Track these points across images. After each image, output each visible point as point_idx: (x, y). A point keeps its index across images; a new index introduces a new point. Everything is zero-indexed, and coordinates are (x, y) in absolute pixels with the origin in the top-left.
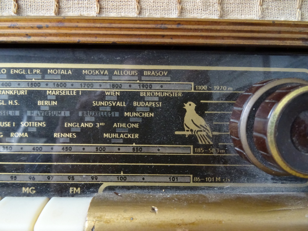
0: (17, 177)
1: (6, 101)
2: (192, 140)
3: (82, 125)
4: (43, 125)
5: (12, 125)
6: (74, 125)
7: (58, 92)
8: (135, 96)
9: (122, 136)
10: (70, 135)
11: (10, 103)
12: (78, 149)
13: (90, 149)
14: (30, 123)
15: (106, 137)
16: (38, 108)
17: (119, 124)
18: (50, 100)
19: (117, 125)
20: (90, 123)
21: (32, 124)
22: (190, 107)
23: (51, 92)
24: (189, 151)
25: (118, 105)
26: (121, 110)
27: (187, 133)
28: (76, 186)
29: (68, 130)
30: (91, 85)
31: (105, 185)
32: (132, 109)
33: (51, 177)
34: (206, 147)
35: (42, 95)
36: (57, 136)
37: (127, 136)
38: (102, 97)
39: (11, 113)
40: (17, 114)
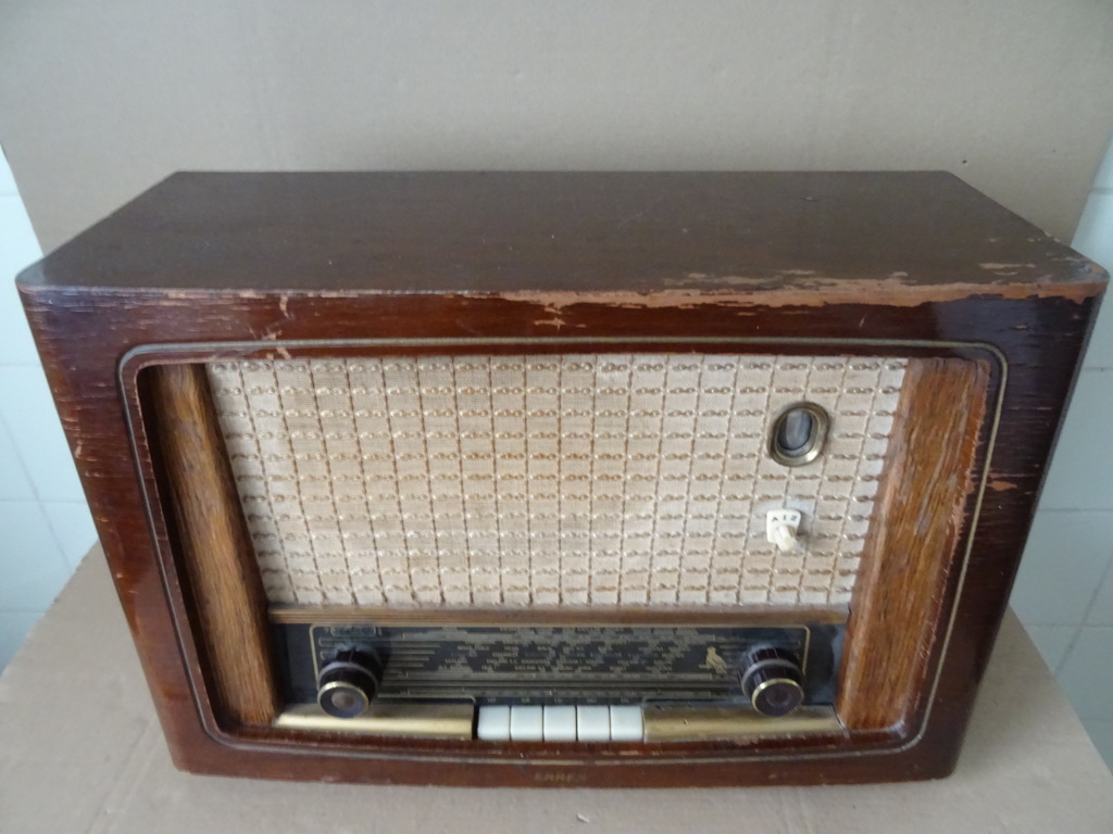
0: (583, 693)
2: (713, 671)
3: (631, 662)
4: (602, 662)
5: (579, 662)
6: (625, 662)
7: (613, 642)
8: (672, 644)
9: (660, 668)
10: (622, 668)
11: (579, 648)
12: (628, 676)
13: (636, 676)
15: (648, 670)
16: (598, 652)
17: (657, 661)
18: (608, 647)
20: (636, 661)
21: (594, 662)
22: (712, 652)
23: (608, 642)
24: (709, 677)
25: (657, 650)
26: (660, 653)
27: (708, 667)
29: (621, 665)
30: (637, 637)
31: (645, 698)
32: (668, 652)
33: (608, 693)
34: (722, 676)
35: (602, 644)
36: (612, 669)
37: (663, 669)
38: (645, 644)
39: (578, 655)
40: (583, 655)
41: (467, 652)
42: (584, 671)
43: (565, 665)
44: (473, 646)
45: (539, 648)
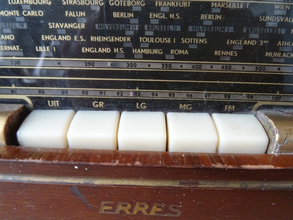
0: (175, 94)
1: (167, 15)
3: (245, 42)
4: (204, 42)
5: (172, 40)
6: (237, 42)
7: (223, 4)
9: (284, 55)
10: (231, 53)
11: (172, 16)
12: (238, 68)
13: (250, 68)
14: (191, 39)
15: (268, 56)
17: (283, 42)
18: (215, 14)
19: (282, 43)
20: (253, 41)
21: (193, 40)
23: (216, 4)
25: (286, 21)
28: (231, 104)
29: (230, 48)
33: (208, 95)
36: (218, 54)
37: (289, 55)
39: (172, 28)
40: (179, 29)
41: (12, 19)
42: (178, 57)
43: (152, 46)
44: (19, 8)
45: (116, 15)
